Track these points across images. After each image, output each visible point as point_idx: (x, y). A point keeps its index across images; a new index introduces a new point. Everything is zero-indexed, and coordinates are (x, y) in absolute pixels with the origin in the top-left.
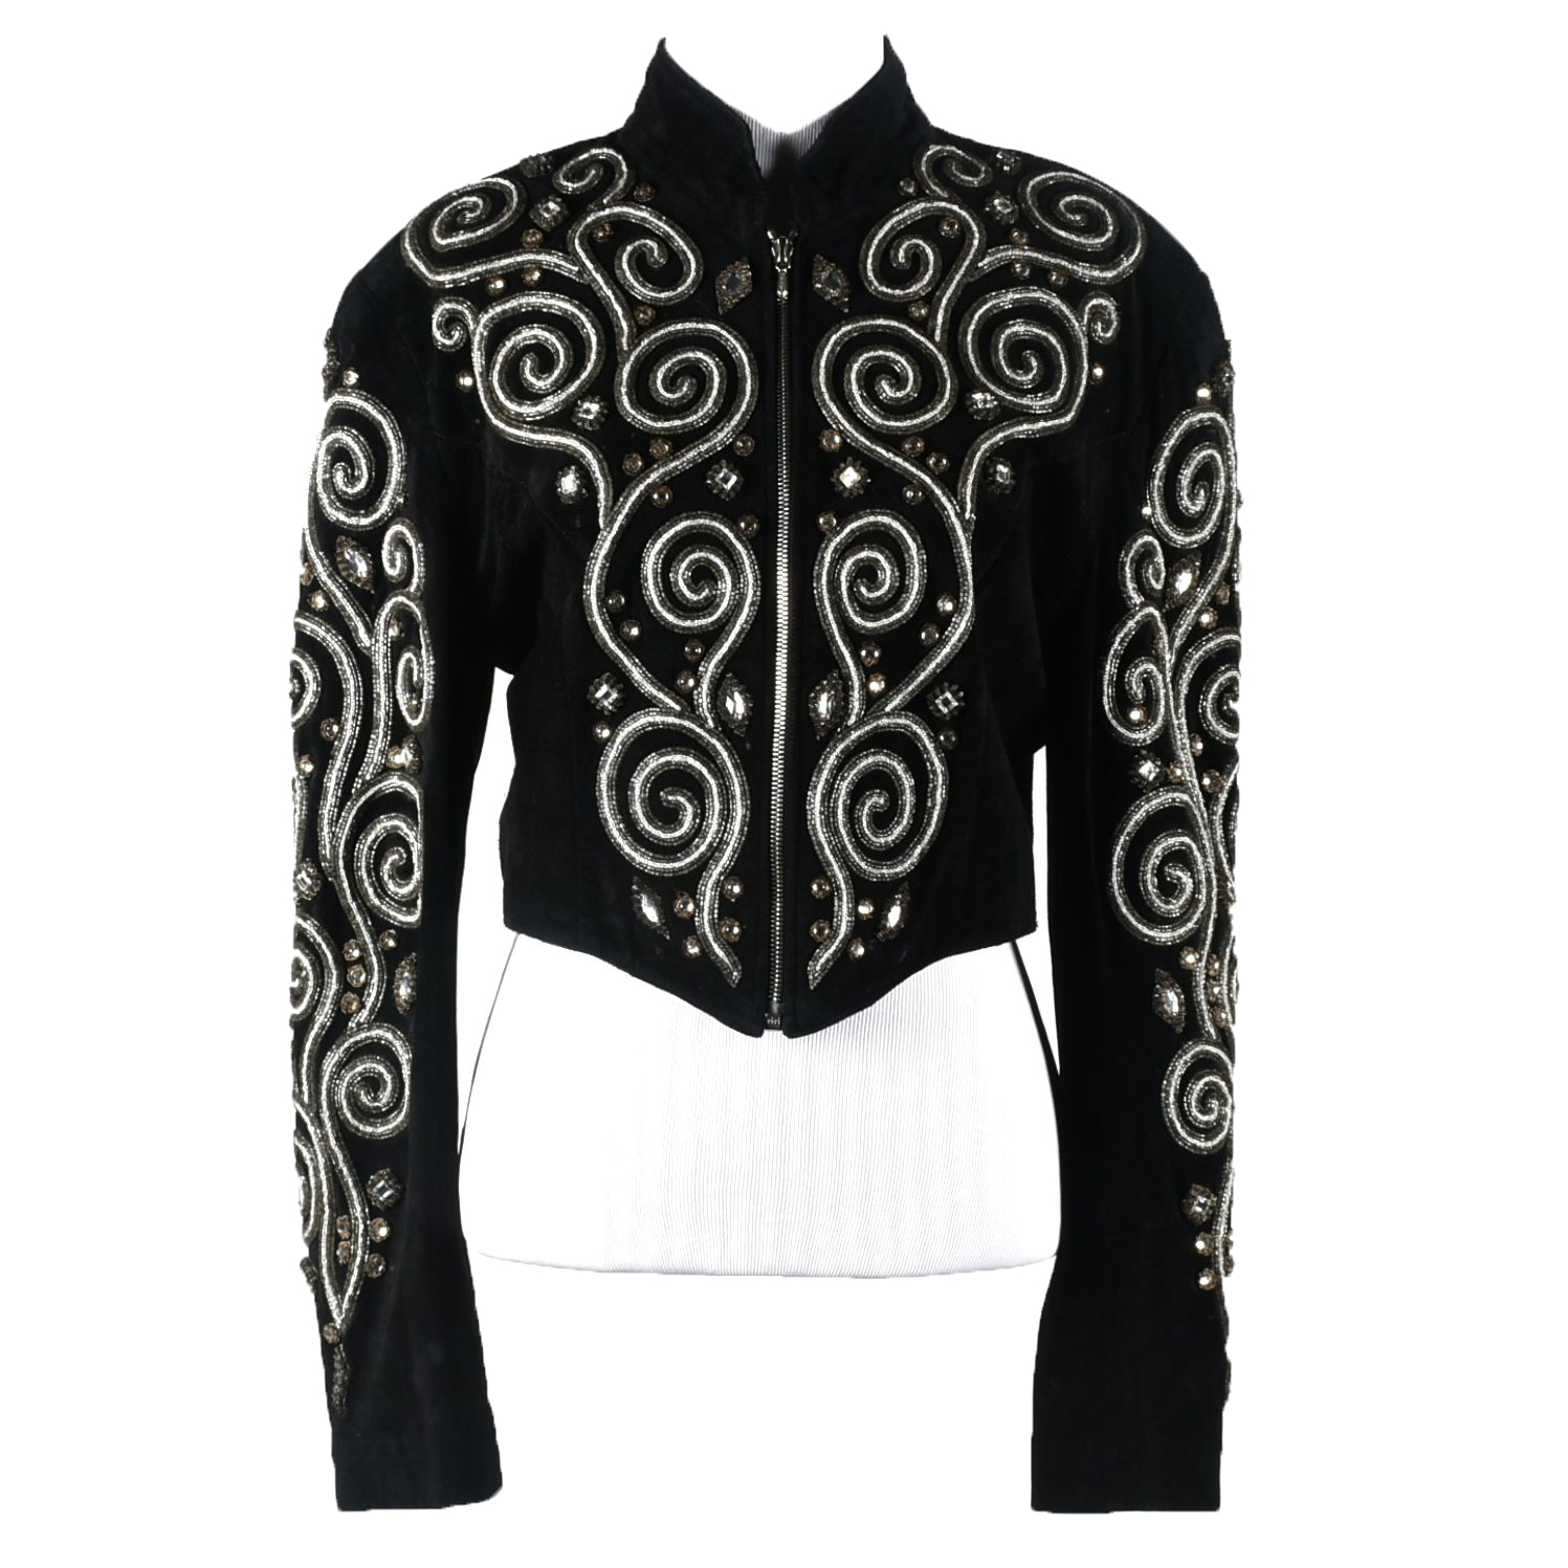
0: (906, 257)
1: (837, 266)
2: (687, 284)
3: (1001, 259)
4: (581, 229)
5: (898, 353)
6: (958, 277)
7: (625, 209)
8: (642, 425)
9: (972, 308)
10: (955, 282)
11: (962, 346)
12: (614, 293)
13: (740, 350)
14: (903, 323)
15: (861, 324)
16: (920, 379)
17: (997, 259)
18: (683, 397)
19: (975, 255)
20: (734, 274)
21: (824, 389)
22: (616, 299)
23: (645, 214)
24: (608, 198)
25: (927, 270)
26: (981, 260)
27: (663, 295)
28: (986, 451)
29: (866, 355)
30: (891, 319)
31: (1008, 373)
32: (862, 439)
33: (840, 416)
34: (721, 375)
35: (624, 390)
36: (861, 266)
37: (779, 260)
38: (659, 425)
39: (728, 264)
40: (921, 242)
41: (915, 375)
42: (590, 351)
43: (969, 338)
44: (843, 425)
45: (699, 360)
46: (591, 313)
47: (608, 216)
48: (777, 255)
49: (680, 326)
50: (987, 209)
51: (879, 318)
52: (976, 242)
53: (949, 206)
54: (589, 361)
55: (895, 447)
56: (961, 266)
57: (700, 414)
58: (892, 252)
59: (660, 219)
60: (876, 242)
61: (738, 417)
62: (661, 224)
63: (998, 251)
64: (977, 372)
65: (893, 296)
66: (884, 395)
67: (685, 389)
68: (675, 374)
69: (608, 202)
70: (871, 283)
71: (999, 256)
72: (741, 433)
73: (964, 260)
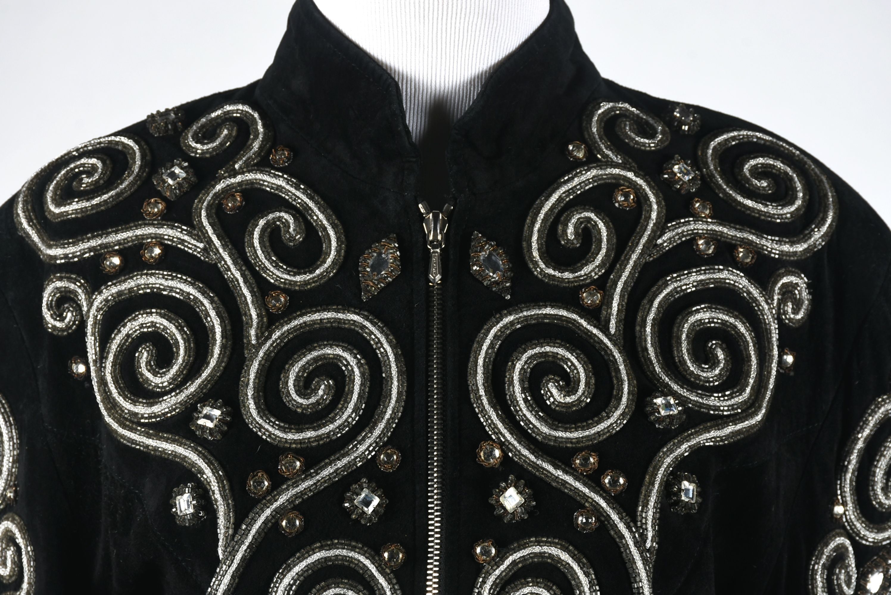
0: (576, 233)
1: (498, 245)
2: (326, 265)
3: (682, 234)
4: (209, 198)
5: (568, 349)
6: (634, 257)
7: (259, 176)
8: (269, 436)
9: (650, 294)
10: (631, 262)
11: (640, 338)
12: (243, 275)
13: (386, 346)
14: (573, 312)
15: (525, 313)
16: (593, 381)
17: (678, 234)
18: (318, 403)
19: (653, 231)
20: (380, 254)
21: (482, 392)
22: (245, 282)
23: (280, 182)
24: (240, 163)
25: (600, 249)
26: (660, 237)
27: (298, 278)
28: (669, 466)
29: (530, 352)
30: (559, 308)
31: (692, 369)
32: (525, 452)
33: (500, 425)
34: (362, 375)
35: (250, 393)
36: (524, 244)
37: (431, 238)
38: (290, 436)
39: (373, 243)
40: (592, 216)
41: (587, 376)
42: (214, 344)
43: (648, 329)
44: (504, 436)
45: (338, 357)
46: (216, 299)
47: (240, 184)
48: (429, 232)
49: (316, 316)
50: (666, 176)
51: (546, 307)
52: (654, 215)
53: (623, 173)
54: (212, 356)
55: (563, 463)
56: (638, 244)
57: (338, 422)
58: (560, 228)
59: (297, 188)
60: (541, 216)
61: (382, 426)
62: (298, 193)
63: (679, 225)
64: (658, 369)
65: (562, 280)
66: (552, 400)
67: (321, 392)
68: (309, 374)
69: (241, 168)
70: (536, 264)
71: (680, 230)
72: (385, 444)
73: (641, 237)
